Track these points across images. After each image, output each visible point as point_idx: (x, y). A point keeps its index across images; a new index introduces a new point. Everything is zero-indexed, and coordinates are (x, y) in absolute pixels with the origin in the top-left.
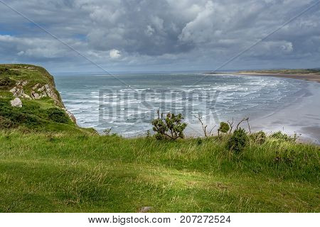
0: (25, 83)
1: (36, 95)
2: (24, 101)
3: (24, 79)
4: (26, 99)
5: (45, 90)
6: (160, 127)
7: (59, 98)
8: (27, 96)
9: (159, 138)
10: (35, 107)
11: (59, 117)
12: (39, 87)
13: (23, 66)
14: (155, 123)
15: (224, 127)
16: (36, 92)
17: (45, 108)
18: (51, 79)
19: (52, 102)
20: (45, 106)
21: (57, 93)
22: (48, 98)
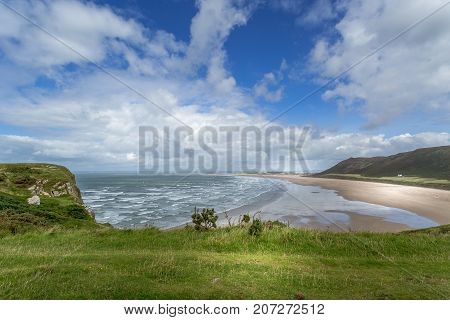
0: (45, 181)
1: (56, 193)
2: (43, 198)
3: (45, 177)
4: (45, 196)
5: (66, 188)
6: (197, 219)
7: (79, 196)
8: (46, 194)
9: (198, 228)
10: (53, 205)
11: (78, 214)
12: (60, 185)
13: (45, 165)
14: (193, 217)
15: (246, 218)
16: (56, 189)
17: (64, 205)
18: (73, 177)
19: (72, 199)
20: (65, 203)
21: (78, 191)
22: (68, 195)
